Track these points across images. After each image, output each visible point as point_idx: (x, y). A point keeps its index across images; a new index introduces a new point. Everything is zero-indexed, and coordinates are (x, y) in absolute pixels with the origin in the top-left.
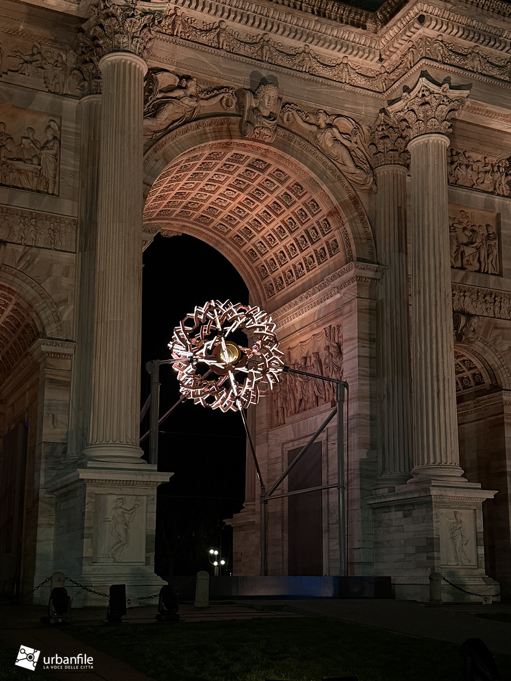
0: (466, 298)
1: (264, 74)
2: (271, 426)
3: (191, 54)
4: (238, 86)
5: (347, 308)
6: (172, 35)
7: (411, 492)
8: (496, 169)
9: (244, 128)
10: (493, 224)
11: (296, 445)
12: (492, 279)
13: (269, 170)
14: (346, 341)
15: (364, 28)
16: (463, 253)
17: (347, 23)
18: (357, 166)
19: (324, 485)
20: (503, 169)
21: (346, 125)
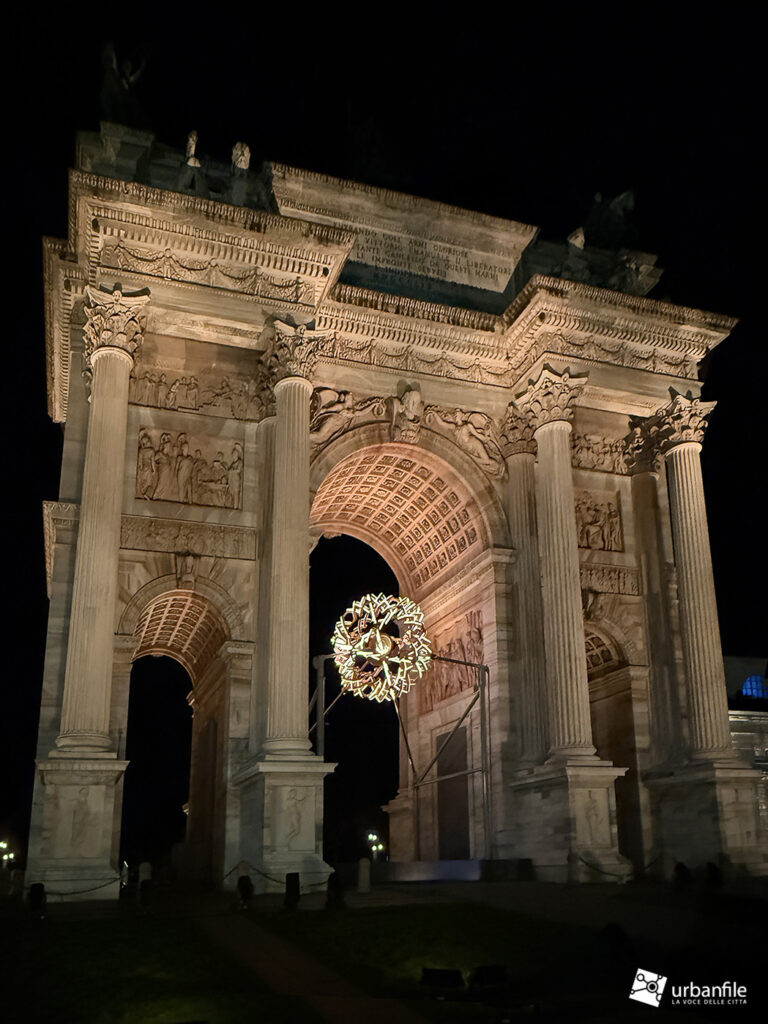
0: (594, 576)
1: (409, 381)
2: (422, 713)
3: (348, 371)
4: (386, 395)
5: (486, 594)
6: (332, 357)
7: (547, 773)
8: (614, 449)
9: (392, 432)
10: (614, 502)
11: (444, 731)
12: (616, 555)
13: (415, 469)
14: (487, 625)
15: (493, 331)
16: (588, 532)
17: (477, 328)
18: (490, 458)
19: (470, 769)
20: (620, 449)
21: (479, 420)
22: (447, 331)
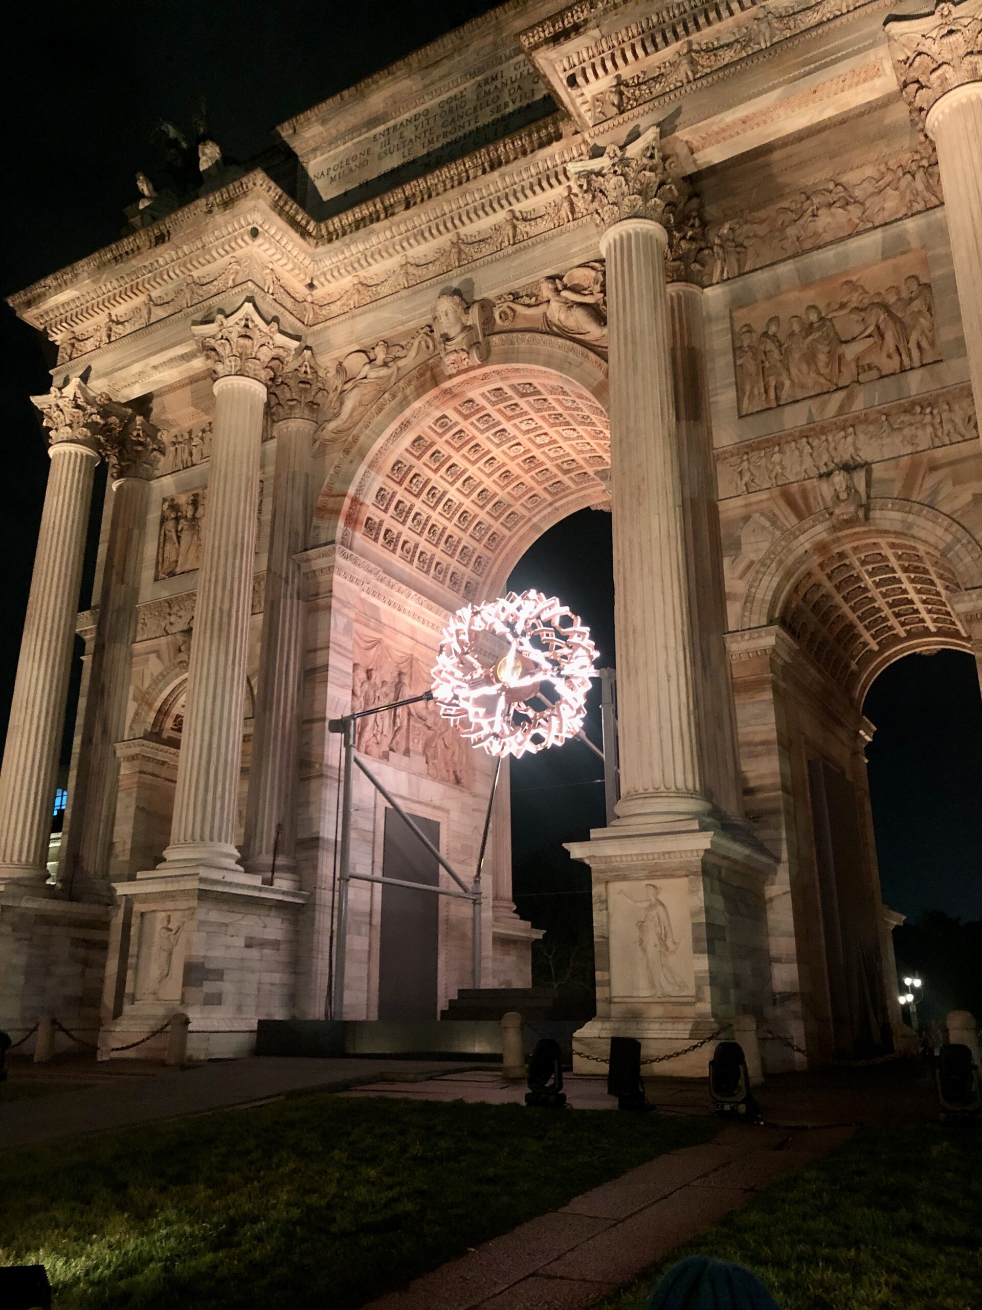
12: (916, 375)
22: (495, 181)
